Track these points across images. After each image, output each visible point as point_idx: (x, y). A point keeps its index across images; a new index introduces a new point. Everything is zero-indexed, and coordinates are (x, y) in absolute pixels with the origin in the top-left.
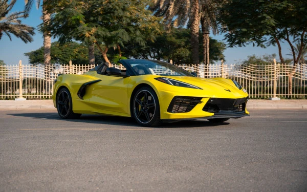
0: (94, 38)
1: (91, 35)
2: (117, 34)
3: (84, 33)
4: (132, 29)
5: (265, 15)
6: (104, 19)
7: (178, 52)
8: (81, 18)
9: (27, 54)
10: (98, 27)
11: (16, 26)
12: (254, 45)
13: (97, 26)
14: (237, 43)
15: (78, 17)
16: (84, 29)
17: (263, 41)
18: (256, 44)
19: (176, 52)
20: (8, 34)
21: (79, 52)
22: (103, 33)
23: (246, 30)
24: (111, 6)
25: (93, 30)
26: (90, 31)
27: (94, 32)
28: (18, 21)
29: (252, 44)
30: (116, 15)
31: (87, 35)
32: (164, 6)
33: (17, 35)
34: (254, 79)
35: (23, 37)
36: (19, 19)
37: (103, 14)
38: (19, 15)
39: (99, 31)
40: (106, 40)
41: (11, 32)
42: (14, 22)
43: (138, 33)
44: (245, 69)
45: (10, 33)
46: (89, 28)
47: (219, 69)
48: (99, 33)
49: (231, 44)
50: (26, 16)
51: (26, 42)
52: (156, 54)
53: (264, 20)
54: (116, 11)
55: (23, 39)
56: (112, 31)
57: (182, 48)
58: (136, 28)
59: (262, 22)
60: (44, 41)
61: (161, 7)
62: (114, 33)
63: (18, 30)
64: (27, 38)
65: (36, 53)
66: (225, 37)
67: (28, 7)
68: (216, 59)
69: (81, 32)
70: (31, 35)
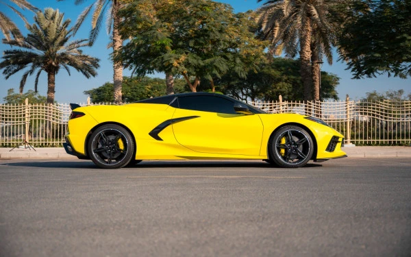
0: (184, 68)
1: (179, 63)
2: (212, 63)
3: (171, 62)
4: (230, 56)
5: (405, 35)
6: (196, 44)
7: (278, 88)
8: (168, 43)
9: (87, 93)
10: (189, 55)
11: (77, 56)
12: (389, 75)
13: (187, 53)
14: (366, 73)
15: (164, 42)
16: (171, 57)
17: (402, 70)
18: (393, 74)
19: (275, 88)
20: (66, 68)
21: (152, 89)
22: (195, 61)
23: (380, 56)
24: (205, 27)
25: (183, 58)
26: (178, 59)
27: (183, 60)
28: (78, 51)
29: (387, 73)
30: (211, 38)
31: (175, 64)
32: (266, 29)
33: (78, 68)
34: (390, 119)
35: (84, 71)
36: (80, 48)
37: (195, 37)
38: (81, 44)
39: (189, 58)
40: (198, 70)
41: (70, 65)
42: (74, 52)
43: (238, 61)
44: (378, 106)
45: (68, 66)
46: (177, 56)
47: (343, 107)
48: (190, 62)
49: (357, 75)
50: (91, 44)
51: (88, 77)
52: (249, 91)
53: (404, 42)
54: (211, 34)
55: (85, 74)
56: (205, 59)
57: (284, 83)
58: (235, 55)
59: (402, 44)
60: (115, 74)
61: (263, 29)
62: (208, 61)
63: (79, 62)
64: (89, 72)
65: (99, 91)
66: (348, 66)
67: (94, 33)
68: (327, 97)
69: (168, 61)
70: (95, 69)
